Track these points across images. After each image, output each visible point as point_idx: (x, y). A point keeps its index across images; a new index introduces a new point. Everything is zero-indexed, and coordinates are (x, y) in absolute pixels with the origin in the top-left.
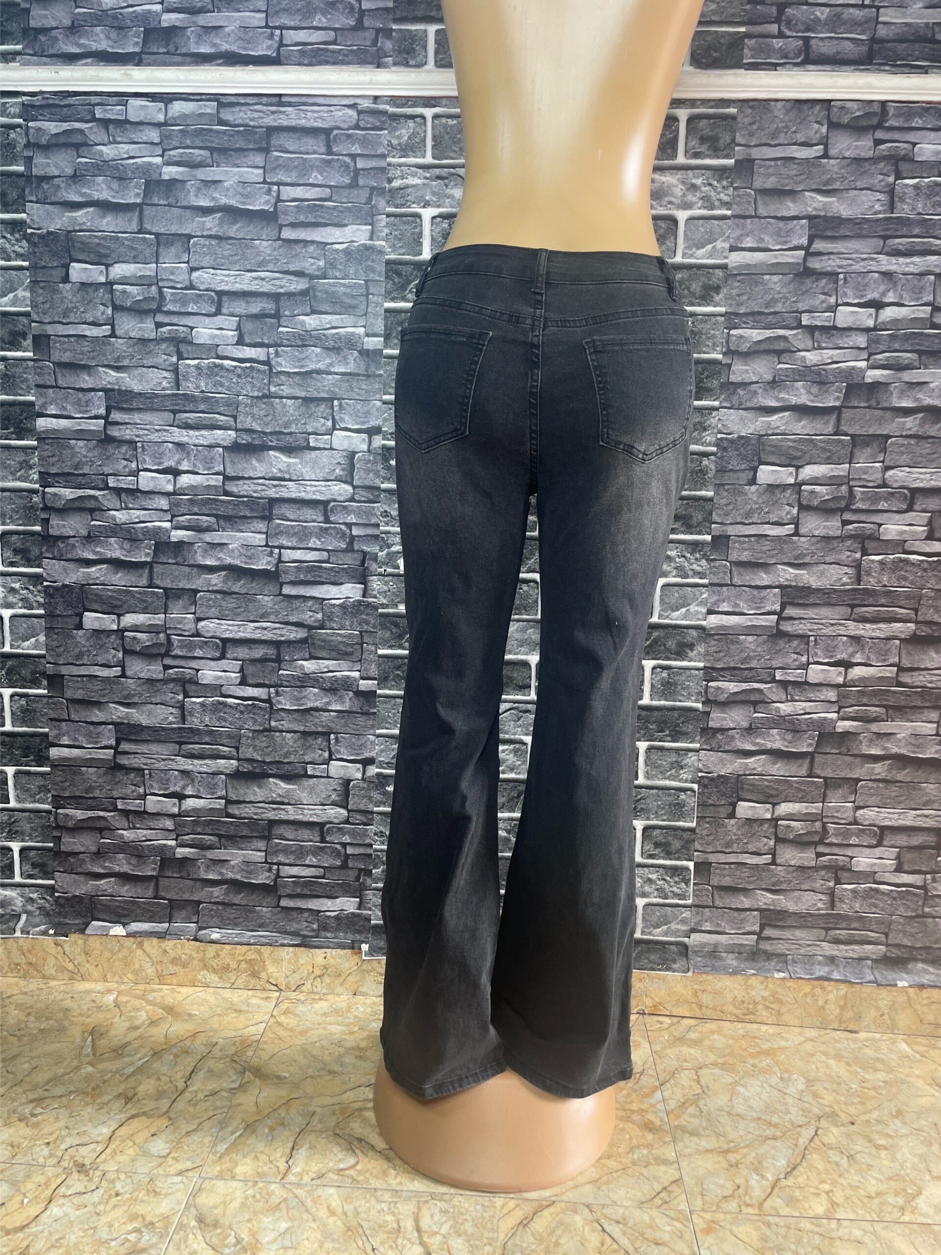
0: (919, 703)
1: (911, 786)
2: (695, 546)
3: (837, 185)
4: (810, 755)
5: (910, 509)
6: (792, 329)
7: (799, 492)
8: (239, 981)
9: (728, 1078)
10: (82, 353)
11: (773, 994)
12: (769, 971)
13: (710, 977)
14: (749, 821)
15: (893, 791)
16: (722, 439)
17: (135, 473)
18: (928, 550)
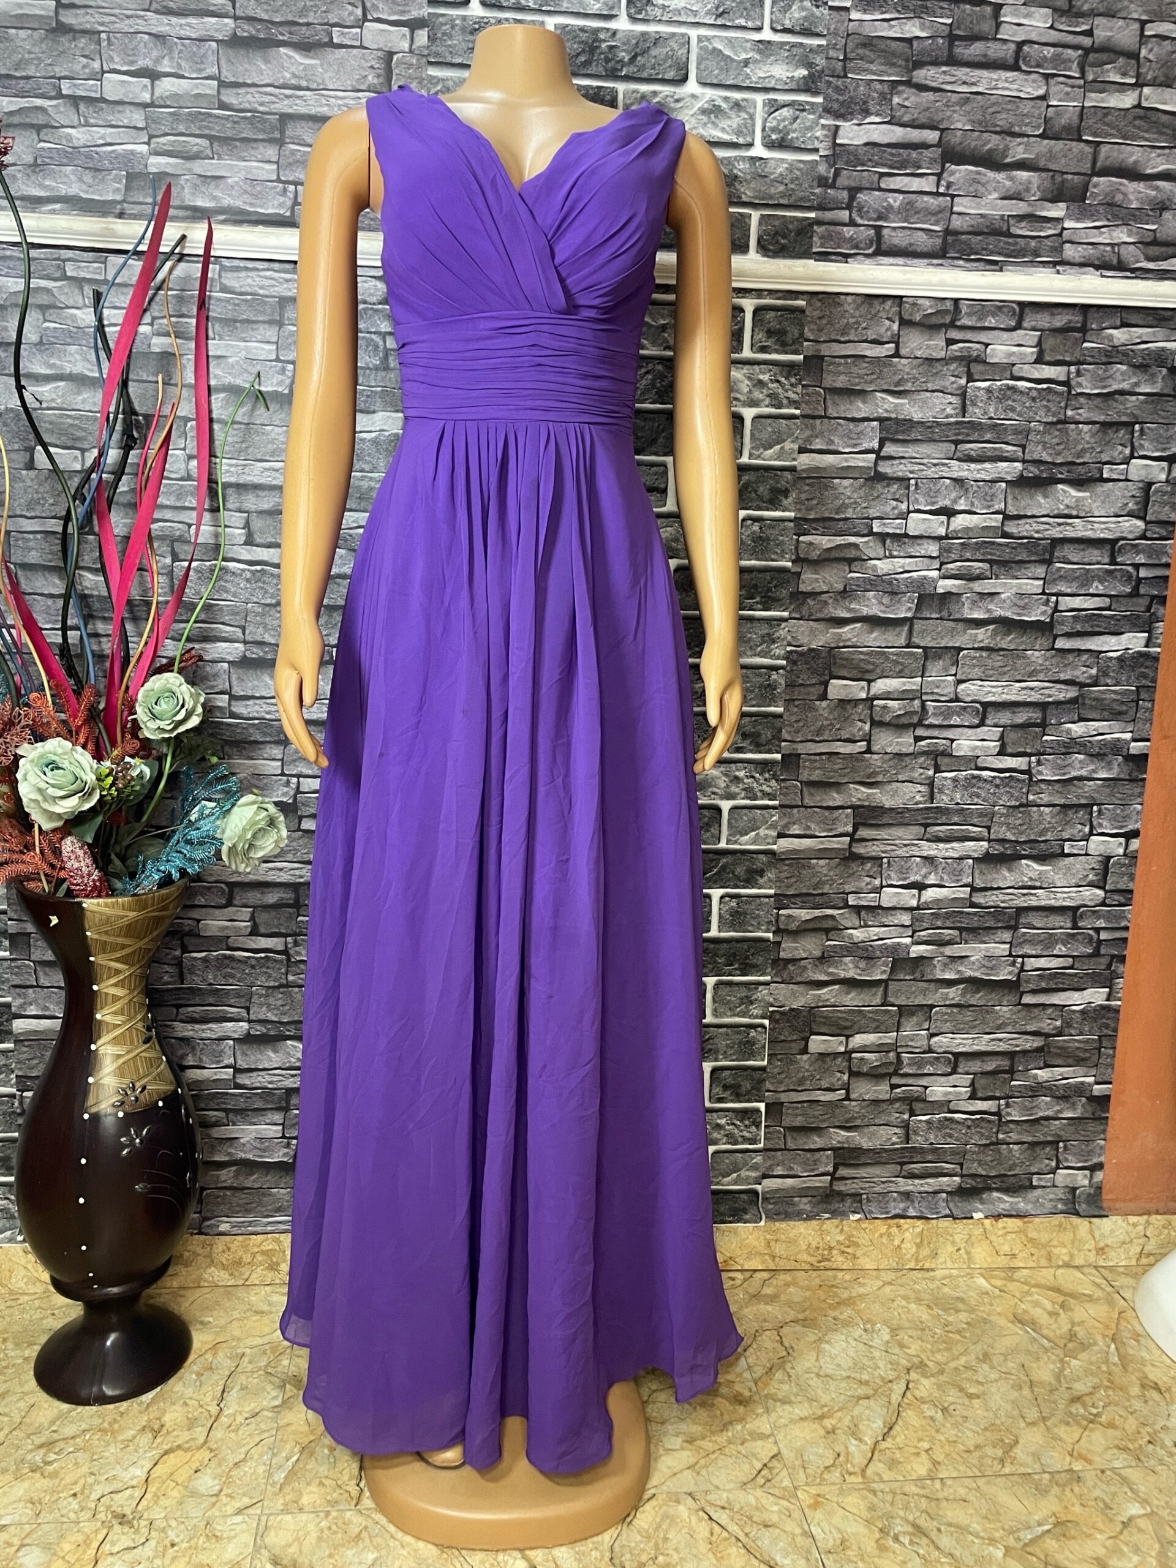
0: (991, 923)
1: (983, 1010)
2: (764, 765)
3: (908, 386)
4: (886, 981)
5: (982, 724)
6: (863, 536)
7: (871, 707)
8: (254, 1276)
9: (811, 1336)
11: (849, 1237)
12: (842, 1214)
13: (783, 1225)
14: (822, 1055)
15: (968, 1016)
16: (791, 652)
18: (1001, 766)
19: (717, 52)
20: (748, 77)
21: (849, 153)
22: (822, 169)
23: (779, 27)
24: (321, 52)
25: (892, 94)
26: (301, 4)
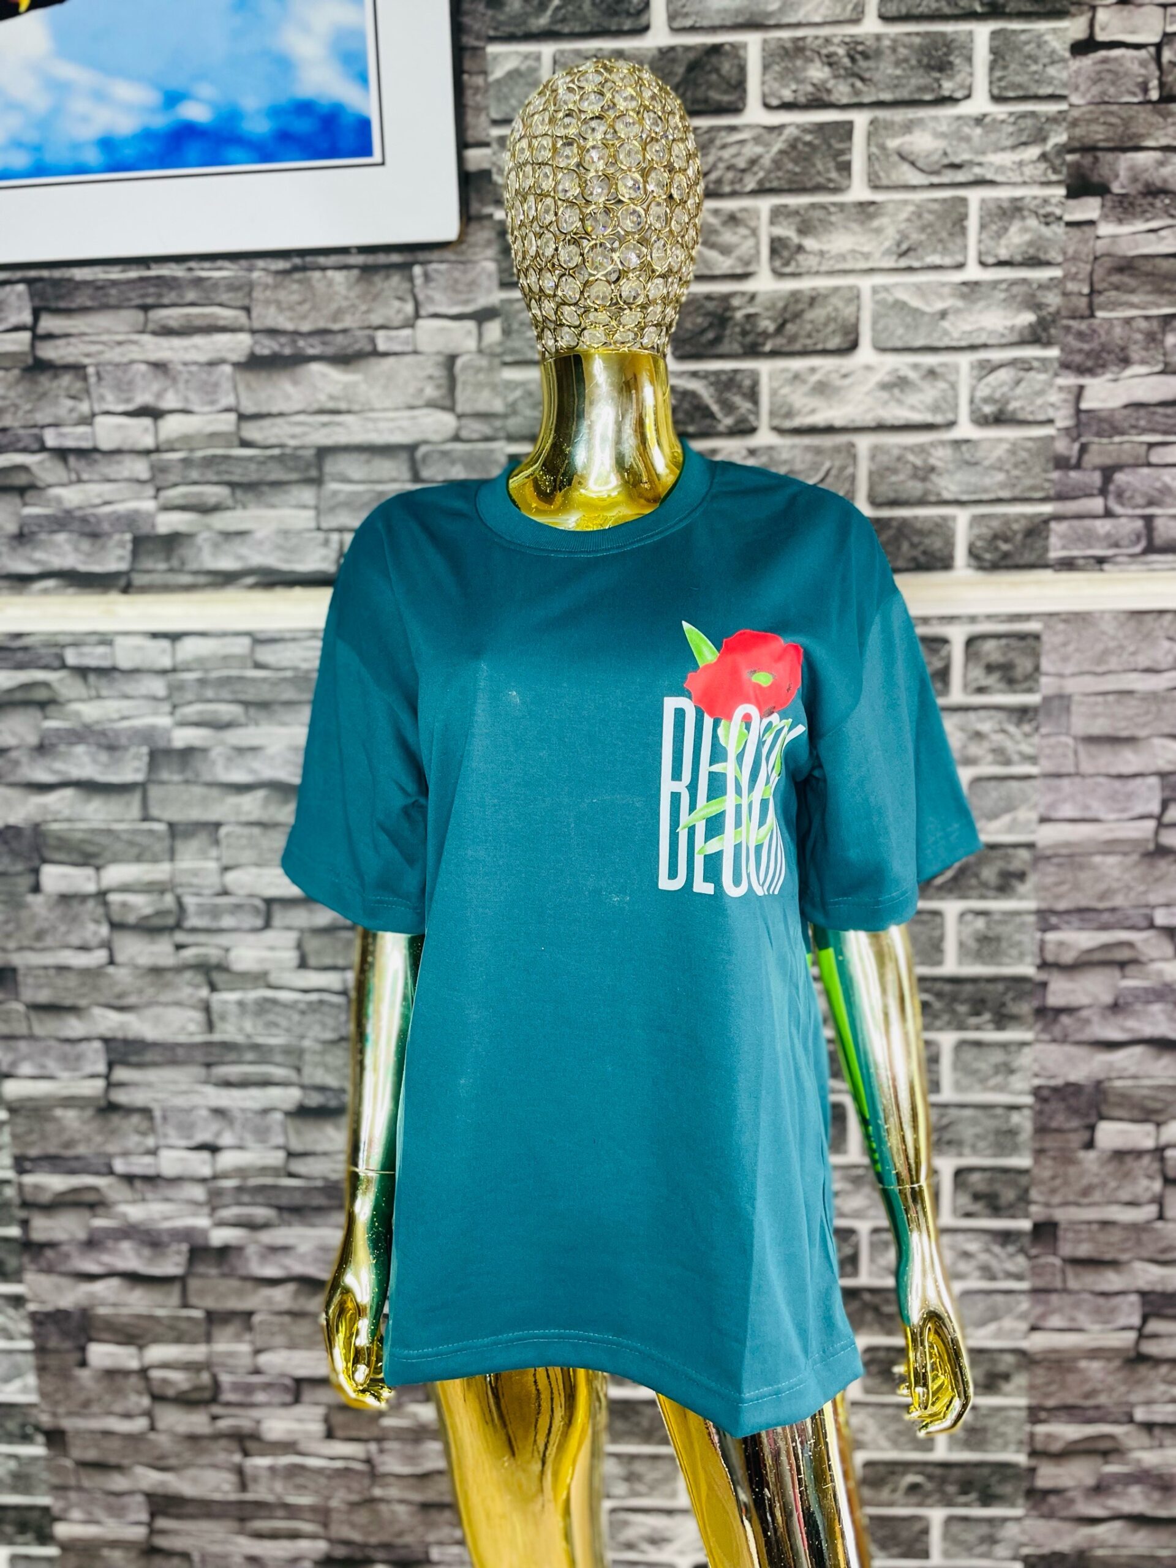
2: (1006, 1235)
6: (1140, 930)
7: (1163, 1159)
10: (67, 989)
16: (1039, 1086)
17: (153, 1152)
19: (900, 306)
20: (946, 333)
21: (1101, 420)
22: (1062, 446)
23: (991, 260)
24: (363, 364)
25: (1164, 332)
26: (334, 306)
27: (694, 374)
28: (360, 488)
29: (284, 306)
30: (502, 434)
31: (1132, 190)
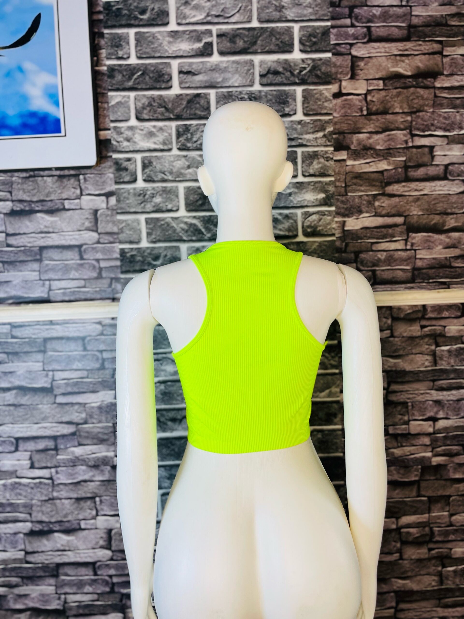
3: (401, 353)
7: (400, 533)
21: (353, 234)
22: (338, 244)
23: (307, 174)
24: (59, 214)
25: (374, 201)
26: (47, 191)
27: (195, 217)
28: (58, 263)
29: (26, 191)
30: (117, 241)
31: (358, 148)
